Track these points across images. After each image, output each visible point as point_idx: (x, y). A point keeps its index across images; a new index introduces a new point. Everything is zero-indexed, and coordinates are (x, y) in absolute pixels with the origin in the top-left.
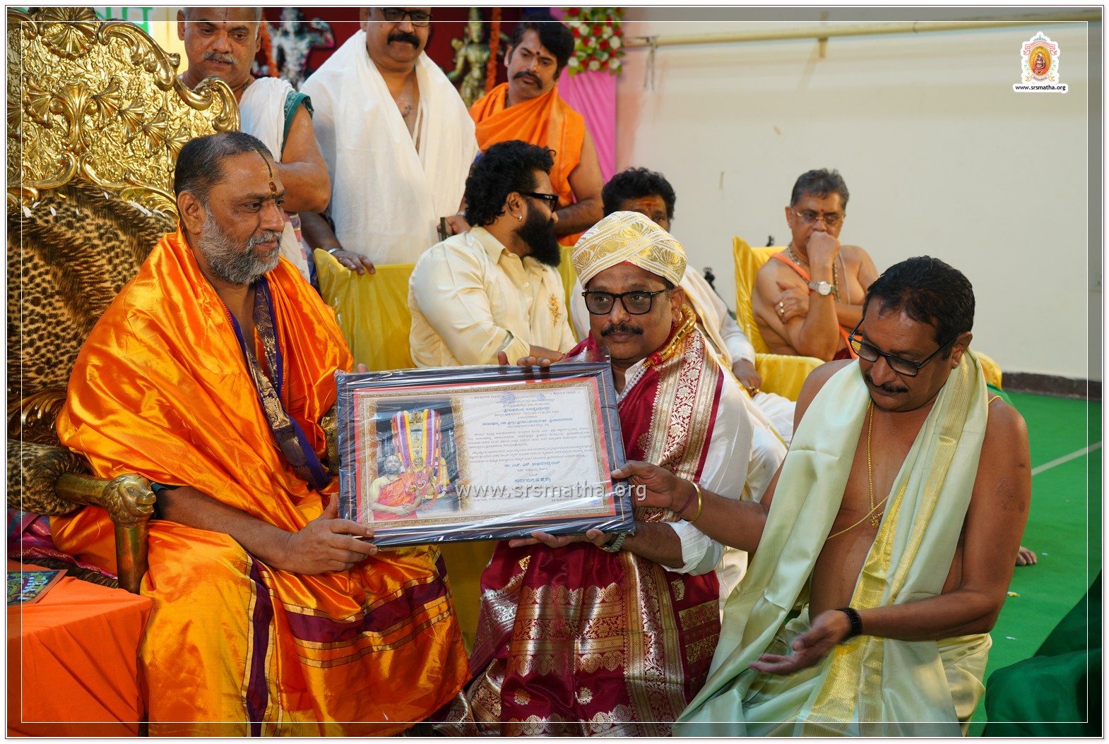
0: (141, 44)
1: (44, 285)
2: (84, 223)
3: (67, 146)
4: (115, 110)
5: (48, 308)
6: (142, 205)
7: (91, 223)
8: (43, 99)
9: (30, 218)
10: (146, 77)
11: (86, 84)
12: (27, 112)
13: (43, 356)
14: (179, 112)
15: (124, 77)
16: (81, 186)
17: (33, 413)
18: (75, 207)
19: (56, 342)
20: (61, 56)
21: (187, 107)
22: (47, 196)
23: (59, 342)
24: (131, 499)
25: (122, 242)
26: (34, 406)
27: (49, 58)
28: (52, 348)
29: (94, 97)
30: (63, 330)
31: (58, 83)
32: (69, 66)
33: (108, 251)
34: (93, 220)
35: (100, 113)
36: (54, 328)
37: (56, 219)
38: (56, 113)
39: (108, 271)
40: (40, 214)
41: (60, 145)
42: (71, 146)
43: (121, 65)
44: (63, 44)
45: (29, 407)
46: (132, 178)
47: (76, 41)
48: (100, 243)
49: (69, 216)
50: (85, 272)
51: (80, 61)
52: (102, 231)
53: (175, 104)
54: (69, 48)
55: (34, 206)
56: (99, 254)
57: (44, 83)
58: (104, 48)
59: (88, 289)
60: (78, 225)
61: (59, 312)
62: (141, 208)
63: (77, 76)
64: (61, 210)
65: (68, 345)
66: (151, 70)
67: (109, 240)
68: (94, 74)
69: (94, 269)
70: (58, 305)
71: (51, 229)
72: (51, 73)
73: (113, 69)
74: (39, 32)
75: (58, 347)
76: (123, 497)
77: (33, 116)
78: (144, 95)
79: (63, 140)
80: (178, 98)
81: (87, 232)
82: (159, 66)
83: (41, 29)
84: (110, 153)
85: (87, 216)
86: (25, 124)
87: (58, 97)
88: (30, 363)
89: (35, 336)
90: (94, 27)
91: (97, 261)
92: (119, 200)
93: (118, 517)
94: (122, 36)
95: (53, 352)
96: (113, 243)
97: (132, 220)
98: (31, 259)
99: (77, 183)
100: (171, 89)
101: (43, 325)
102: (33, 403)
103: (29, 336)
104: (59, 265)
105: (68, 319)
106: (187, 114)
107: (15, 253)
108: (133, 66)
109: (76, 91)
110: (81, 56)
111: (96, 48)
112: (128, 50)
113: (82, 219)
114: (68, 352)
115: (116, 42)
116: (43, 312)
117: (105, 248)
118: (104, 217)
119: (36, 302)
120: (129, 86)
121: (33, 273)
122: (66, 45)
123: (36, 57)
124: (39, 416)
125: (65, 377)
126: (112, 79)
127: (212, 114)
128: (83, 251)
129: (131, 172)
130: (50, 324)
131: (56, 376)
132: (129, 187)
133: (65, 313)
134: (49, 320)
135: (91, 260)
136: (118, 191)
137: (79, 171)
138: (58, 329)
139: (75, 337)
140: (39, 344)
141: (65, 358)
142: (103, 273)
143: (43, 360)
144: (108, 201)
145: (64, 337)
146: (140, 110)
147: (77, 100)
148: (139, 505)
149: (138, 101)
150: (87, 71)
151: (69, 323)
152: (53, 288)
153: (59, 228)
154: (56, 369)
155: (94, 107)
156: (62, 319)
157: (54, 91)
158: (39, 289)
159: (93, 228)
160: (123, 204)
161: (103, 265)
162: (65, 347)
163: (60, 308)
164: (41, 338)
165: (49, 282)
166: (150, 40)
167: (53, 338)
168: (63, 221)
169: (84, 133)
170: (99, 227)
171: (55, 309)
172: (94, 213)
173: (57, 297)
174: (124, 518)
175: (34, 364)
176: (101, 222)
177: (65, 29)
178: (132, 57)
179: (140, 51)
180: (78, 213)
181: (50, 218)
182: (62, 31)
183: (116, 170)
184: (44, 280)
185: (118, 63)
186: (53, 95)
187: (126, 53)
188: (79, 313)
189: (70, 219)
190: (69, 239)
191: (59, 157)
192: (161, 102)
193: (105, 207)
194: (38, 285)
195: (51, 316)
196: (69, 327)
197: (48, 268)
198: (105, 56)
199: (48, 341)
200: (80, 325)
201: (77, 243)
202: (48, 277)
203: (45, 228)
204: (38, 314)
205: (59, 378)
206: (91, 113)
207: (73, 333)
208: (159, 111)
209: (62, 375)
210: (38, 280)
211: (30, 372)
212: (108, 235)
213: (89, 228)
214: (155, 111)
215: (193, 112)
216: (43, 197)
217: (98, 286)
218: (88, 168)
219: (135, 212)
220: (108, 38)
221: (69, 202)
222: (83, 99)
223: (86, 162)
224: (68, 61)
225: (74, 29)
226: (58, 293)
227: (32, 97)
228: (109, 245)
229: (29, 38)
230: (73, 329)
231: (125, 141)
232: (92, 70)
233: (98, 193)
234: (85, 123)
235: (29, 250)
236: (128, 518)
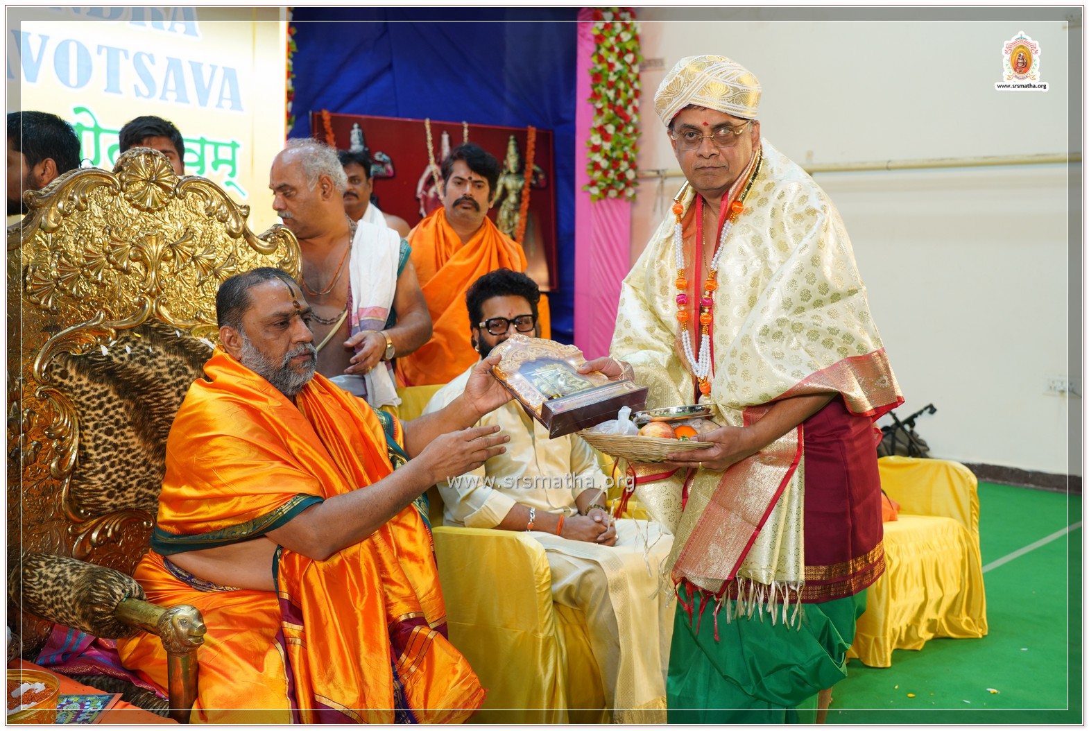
0: (215, 198)
1: (118, 417)
2: (157, 360)
3: (144, 289)
4: (189, 256)
5: (121, 438)
6: (211, 340)
7: (164, 358)
8: (123, 249)
9: (107, 356)
10: (217, 226)
11: (164, 234)
12: (108, 260)
13: (114, 481)
14: (248, 257)
15: (198, 227)
16: (155, 325)
17: (103, 532)
18: (148, 345)
19: (127, 468)
20: (142, 210)
21: (254, 253)
22: (124, 335)
23: (129, 468)
24: (183, 630)
25: (191, 376)
26: (105, 525)
27: (130, 211)
28: (122, 474)
29: (170, 246)
30: (133, 457)
31: (137, 234)
32: (148, 219)
33: (177, 385)
34: (164, 356)
35: (175, 259)
36: (125, 456)
37: (131, 357)
38: (134, 261)
39: (176, 402)
40: (116, 352)
41: (138, 289)
42: (148, 290)
43: (195, 217)
44: (143, 199)
45: (100, 527)
46: (203, 317)
47: (156, 196)
48: (170, 377)
49: (142, 354)
50: (155, 404)
51: (158, 214)
52: (173, 366)
53: (243, 250)
54: (149, 203)
55: (111, 345)
56: (169, 387)
57: (125, 234)
58: (181, 202)
59: (158, 419)
60: (150, 361)
61: (130, 441)
62: (210, 344)
63: (155, 227)
64: (136, 348)
65: (137, 470)
66: (223, 220)
67: (179, 374)
68: (171, 225)
69: (164, 401)
70: (129, 434)
71: (126, 366)
72: (132, 225)
73: (189, 220)
74: (122, 189)
75: (128, 472)
76: (176, 629)
77: (114, 264)
78: (216, 242)
79: (141, 285)
80: (247, 244)
81: (159, 368)
82: (231, 216)
83: (124, 186)
84: (183, 295)
85: (159, 354)
86: (106, 271)
87: (138, 246)
88: (101, 488)
89: (107, 463)
90: (173, 183)
91: (166, 394)
92: (189, 337)
93: (170, 647)
94: (198, 191)
95: (124, 478)
96: (182, 377)
97: (201, 355)
98: (106, 393)
99: (151, 323)
100: (240, 236)
101: (115, 453)
102: (104, 523)
103: (101, 463)
104: (132, 398)
105: (139, 448)
106: (255, 258)
107: (92, 388)
108: (207, 217)
109: (154, 241)
110: (159, 210)
111: (174, 202)
112: (203, 203)
113: (155, 356)
114: (137, 477)
115: (192, 196)
116: (115, 441)
117: (174, 382)
118: (175, 354)
119: (109, 432)
120: (203, 234)
121: (108, 406)
122: (146, 199)
123: (119, 210)
124: (109, 534)
125: (133, 499)
126: (187, 229)
127: (277, 258)
128: (154, 386)
129: (202, 311)
130: (121, 452)
131: (125, 499)
132: (199, 325)
133: (136, 442)
134: (121, 448)
135: (161, 393)
136: (190, 329)
137: (154, 311)
138: (129, 456)
139: (144, 463)
140: (110, 470)
141: (134, 482)
142: (172, 405)
143: (114, 485)
144: (179, 339)
145: (134, 463)
146: (211, 256)
147: (154, 248)
148: (190, 636)
149: (210, 248)
150: (165, 223)
151: (139, 451)
152: (125, 419)
153: (133, 365)
154: (126, 493)
155: (170, 255)
156: (133, 447)
157: (134, 241)
158: (112, 421)
159: (164, 363)
160: (193, 341)
161: (172, 397)
162: (134, 473)
163: (131, 437)
164: (112, 465)
165: (122, 414)
166: (223, 193)
167: (123, 465)
168: (137, 359)
169: (159, 278)
170: (170, 363)
171: (126, 438)
172: (166, 350)
173: (129, 428)
174: (176, 648)
175: (105, 489)
176: (171, 358)
177: (146, 186)
178: (206, 210)
179: (213, 204)
180: (151, 350)
181: (125, 356)
182: (143, 188)
183: (188, 310)
184: (117, 413)
185: (193, 215)
186: (133, 244)
187: (201, 206)
188: (148, 441)
189: (144, 356)
190: (142, 374)
191: (136, 299)
192: (231, 248)
193: (176, 344)
194: (111, 417)
195: (123, 445)
196: (139, 454)
197: (121, 401)
198: (182, 209)
199: (119, 467)
200: (148, 452)
201: (149, 378)
202: (121, 410)
203: (120, 365)
204: (111, 443)
205: (127, 501)
206: (166, 259)
207: (142, 459)
208: (229, 256)
209: (131, 498)
210: (112, 413)
211: (101, 495)
212: (178, 370)
213: (161, 364)
214: (225, 256)
215: (260, 256)
216: (120, 336)
217: (167, 416)
218: (163, 310)
219: (204, 348)
220: (185, 193)
221: (144, 341)
222: (161, 247)
223: (161, 303)
224: (148, 214)
225: (155, 186)
226: (130, 424)
227: (113, 247)
228: (179, 379)
229: (113, 194)
230: (142, 456)
231: (197, 283)
232: (169, 222)
233: (170, 332)
234: (160, 269)
235: (104, 385)
236: (180, 648)
